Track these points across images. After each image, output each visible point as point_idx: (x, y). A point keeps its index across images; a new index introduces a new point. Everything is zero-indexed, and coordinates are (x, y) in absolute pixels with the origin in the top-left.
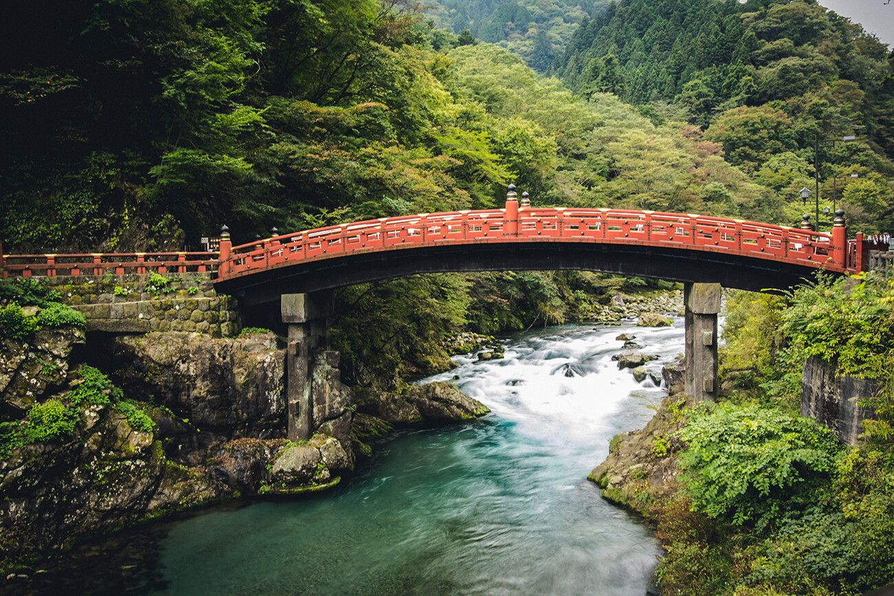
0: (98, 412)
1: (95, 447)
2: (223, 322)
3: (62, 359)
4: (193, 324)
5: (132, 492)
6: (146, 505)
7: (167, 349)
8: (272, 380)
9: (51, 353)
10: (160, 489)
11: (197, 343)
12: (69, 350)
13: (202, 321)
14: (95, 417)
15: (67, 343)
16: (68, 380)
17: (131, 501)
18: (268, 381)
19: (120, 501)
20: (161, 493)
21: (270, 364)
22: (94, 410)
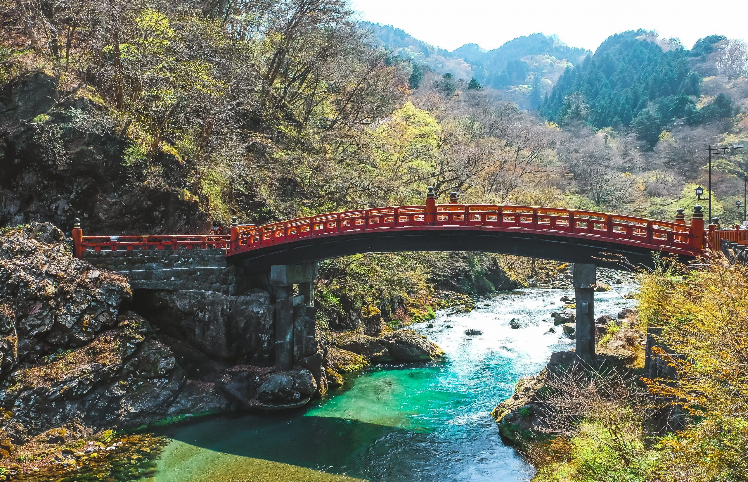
0: (136, 344)
1: (132, 368)
2: (231, 284)
3: (114, 308)
4: (208, 285)
5: (156, 401)
6: (167, 410)
7: (190, 302)
8: (264, 326)
9: (107, 303)
10: (178, 400)
11: (211, 298)
12: (119, 301)
13: (215, 283)
14: (133, 348)
15: (118, 296)
16: (117, 322)
17: (155, 407)
18: (261, 327)
19: (146, 406)
20: (179, 402)
21: (262, 314)
22: (132, 343)
